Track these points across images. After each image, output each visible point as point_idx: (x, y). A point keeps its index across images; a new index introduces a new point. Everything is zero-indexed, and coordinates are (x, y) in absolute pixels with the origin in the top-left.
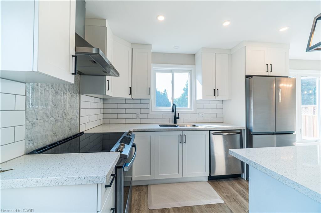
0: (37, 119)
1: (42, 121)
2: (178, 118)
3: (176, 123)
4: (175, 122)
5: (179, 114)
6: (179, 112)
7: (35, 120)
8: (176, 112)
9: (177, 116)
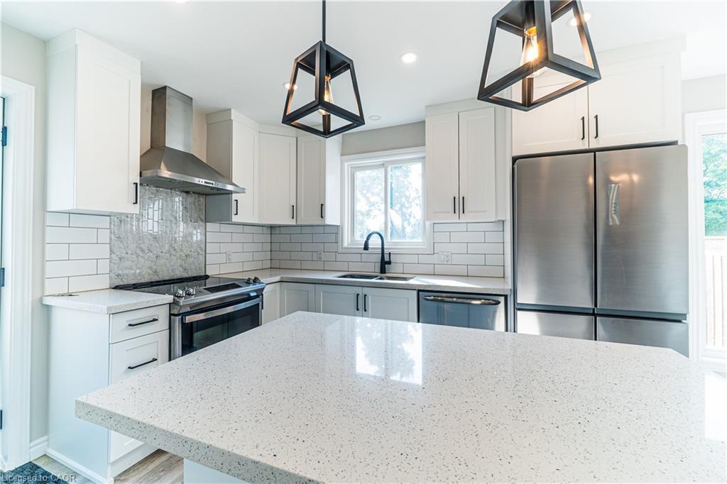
0: (127, 253)
1: (134, 256)
2: (389, 263)
3: (385, 273)
4: (383, 270)
5: (390, 253)
6: (390, 251)
7: (124, 255)
8: (385, 250)
9: (387, 259)
